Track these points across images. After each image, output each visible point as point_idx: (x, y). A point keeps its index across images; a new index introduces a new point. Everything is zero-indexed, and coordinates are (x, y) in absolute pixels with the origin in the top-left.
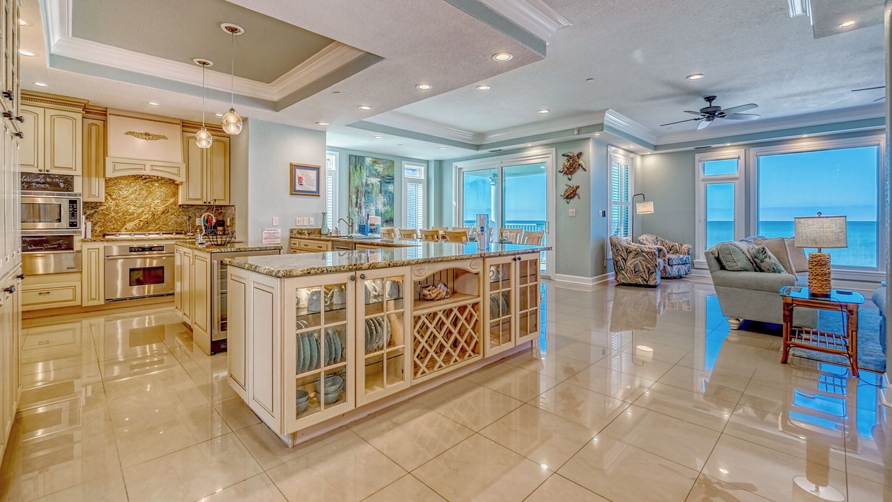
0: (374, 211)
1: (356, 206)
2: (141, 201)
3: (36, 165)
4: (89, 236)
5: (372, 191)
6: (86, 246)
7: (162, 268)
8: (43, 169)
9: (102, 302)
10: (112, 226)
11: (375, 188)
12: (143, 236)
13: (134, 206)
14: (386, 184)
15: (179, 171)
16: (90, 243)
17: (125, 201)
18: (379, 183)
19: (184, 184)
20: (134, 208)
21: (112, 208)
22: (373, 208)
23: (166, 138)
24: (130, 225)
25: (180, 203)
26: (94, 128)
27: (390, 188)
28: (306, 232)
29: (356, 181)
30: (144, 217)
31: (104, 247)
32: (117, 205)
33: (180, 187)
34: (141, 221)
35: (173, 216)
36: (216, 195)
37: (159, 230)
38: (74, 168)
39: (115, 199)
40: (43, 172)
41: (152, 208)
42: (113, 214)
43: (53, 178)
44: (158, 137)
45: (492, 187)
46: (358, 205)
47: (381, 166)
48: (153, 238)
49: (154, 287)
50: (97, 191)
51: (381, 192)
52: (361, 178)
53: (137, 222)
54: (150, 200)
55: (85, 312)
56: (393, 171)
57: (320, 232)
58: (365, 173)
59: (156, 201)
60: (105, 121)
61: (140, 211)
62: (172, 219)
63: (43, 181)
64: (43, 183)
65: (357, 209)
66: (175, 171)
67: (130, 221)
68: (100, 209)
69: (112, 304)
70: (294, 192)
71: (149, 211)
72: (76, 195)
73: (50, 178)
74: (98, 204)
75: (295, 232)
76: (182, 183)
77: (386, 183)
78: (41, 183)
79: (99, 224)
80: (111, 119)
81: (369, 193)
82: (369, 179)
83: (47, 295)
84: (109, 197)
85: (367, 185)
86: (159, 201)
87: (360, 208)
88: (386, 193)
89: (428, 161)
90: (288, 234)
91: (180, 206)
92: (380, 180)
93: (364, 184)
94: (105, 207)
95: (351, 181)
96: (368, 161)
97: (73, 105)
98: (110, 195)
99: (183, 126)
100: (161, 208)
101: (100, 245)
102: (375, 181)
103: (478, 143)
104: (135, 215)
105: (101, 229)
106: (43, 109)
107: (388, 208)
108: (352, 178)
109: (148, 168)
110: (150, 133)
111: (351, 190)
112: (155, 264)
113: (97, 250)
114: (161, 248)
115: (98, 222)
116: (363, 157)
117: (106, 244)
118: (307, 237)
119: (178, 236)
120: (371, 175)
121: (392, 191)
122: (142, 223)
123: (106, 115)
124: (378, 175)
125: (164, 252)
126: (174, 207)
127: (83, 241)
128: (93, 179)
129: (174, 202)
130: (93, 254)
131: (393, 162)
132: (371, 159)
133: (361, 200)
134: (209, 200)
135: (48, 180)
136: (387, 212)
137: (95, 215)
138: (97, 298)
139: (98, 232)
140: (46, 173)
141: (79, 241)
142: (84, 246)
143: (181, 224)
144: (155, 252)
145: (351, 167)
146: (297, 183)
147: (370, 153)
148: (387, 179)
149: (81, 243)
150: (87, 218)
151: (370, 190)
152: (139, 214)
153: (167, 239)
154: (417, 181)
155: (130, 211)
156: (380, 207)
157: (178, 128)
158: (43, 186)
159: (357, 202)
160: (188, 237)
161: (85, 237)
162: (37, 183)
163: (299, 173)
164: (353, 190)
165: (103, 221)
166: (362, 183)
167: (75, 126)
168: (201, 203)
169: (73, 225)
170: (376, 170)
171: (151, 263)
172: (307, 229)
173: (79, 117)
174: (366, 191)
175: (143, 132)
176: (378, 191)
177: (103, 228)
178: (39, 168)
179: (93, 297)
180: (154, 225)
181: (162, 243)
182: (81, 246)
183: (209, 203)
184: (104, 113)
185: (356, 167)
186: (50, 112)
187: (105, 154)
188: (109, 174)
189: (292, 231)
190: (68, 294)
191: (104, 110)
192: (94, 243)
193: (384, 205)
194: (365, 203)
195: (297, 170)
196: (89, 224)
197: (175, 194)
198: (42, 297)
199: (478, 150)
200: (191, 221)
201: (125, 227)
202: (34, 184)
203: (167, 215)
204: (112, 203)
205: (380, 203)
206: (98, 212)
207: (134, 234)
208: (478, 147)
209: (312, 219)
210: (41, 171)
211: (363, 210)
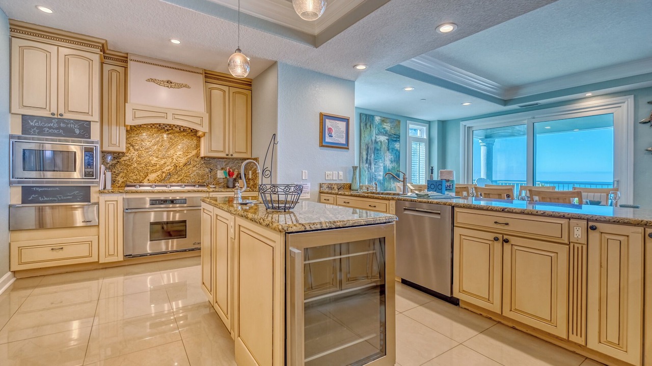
0: (382, 168)
1: (367, 162)
2: (164, 153)
3: (48, 108)
4: (109, 187)
5: (381, 148)
6: (103, 198)
7: (185, 221)
8: (56, 113)
9: (121, 258)
10: (135, 177)
11: (384, 146)
12: (164, 188)
13: (157, 157)
14: (393, 143)
15: (202, 121)
16: (107, 195)
17: (147, 152)
18: (387, 141)
19: (207, 135)
20: (156, 159)
21: (135, 159)
22: (382, 165)
23: (189, 87)
24: (152, 176)
25: (202, 155)
26: (114, 74)
27: (397, 145)
28: (336, 187)
29: (366, 139)
30: (166, 169)
31: (123, 198)
32: (139, 156)
33: (202, 140)
34: (163, 172)
35: (194, 169)
36: (237, 148)
37: (181, 182)
38: (90, 113)
39: (137, 150)
40: (56, 116)
41: (175, 160)
42: (136, 165)
43: (68, 124)
44: (180, 86)
45: (482, 147)
46: (368, 161)
47: (389, 124)
48: (175, 190)
49: (177, 242)
50: (117, 141)
51: (388, 150)
52: (371, 136)
53: (159, 173)
54: (172, 151)
55: (102, 269)
56: (399, 130)
57: (350, 187)
58: (374, 132)
59: (178, 153)
60: (126, 68)
61: (163, 162)
62: (195, 172)
63: (56, 125)
64: (56, 129)
65: (367, 165)
66: (198, 120)
67: (152, 172)
68: (122, 159)
69: (133, 259)
70: (323, 144)
71: (171, 163)
72: (92, 142)
73: (64, 123)
74: (121, 154)
75: (325, 187)
76: (204, 134)
77: (393, 141)
78: (54, 129)
79: (121, 175)
80: (132, 65)
81: (378, 150)
82: (378, 137)
83: (61, 251)
84: (131, 148)
85: (376, 142)
86: (181, 153)
87: (370, 164)
88: (393, 151)
89: (430, 122)
90: (317, 189)
91: (202, 158)
92: (387, 138)
93: (374, 141)
94: (128, 158)
95: (362, 138)
96: (377, 119)
97: (89, 46)
98: (133, 146)
99: (206, 77)
100: (183, 161)
101: (119, 198)
102: (383, 138)
103: (506, 98)
104: (158, 166)
105: (123, 180)
106: (56, 47)
107: (394, 165)
108: (363, 135)
109: (170, 117)
110: (173, 81)
111: (362, 147)
112: (178, 218)
113: (115, 203)
114: (184, 201)
115: (121, 172)
116: (373, 116)
117: (125, 196)
118: (336, 191)
119: (201, 189)
120: (380, 133)
121: (398, 149)
122: (164, 175)
123: (126, 62)
124: (385, 133)
125: (185, 205)
126: (196, 159)
127: (101, 192)
128: (114, 127)
129: (196, 154)
130: (111, 207)
131: (399, 122)
132: (379, 118)
133: (370, 157)
134: (231, 153)
135: (62, 125)
136: (393, 168)
137: (118, 166)
138: (116, 254)
139: (120, 183)
140: (59, 117)
141: (96, 192)
142: (101, 198)
143: (203, 176)
144: (178, 205)
145: (362, 125)
146: (327, 135)
147: (379, 112)
148: (394, 137)
149: (98, 195)
150: (106, 168)
151: (379, 148)
152: (161, 166)
153: (189, 192)
154: (419, 140)
155: (153, 162)
156: (388, 163)
157: (201, 78)
158: (56, 131)
159: (367, 159)
160: (211, 190)
161: (105, 188)
162: (50, 128)
163: (329, 123)
164: (364, 147)
165: (125, 171)
166: (372, 140)
167: (90, 67)
168: (223, 155)
169: (88, 174)
170: (384, 128)
171: (174, 216)
172: (337, 184)
173: (96, 58)
174: (375, 148)
175: (165, 79)
176: (386, 148)
177: (125, 179)
178: (52, 112)
179: (111, 252)
180: (176, 177)
181: (184, 196)
182: (99, 197)
183: (232, 155)
184: (124, 60)
185: (366, 125)
186: (64, 51)
187: (125, 101)
188: (130, 121)
189: (321, 186)
190: (83, 250)
191: (125, 55)
192: (112, 195)
193: (392, 162)
194: (375, 159)
195: (327, 120)
196: (109, 174)
197: (198, 146)
198: (55, 252)
199: (505, 105)
200: (212, 173)
201: (148, 178)
202: (46, 129)
203: (189, 167)
204: (133, 154)
205: (387, 160)
206: (120, 163)
207: (156, 186)
208: (505, 102)
209: (341, 173)
210: (53, 114)
211: (373, 166)
